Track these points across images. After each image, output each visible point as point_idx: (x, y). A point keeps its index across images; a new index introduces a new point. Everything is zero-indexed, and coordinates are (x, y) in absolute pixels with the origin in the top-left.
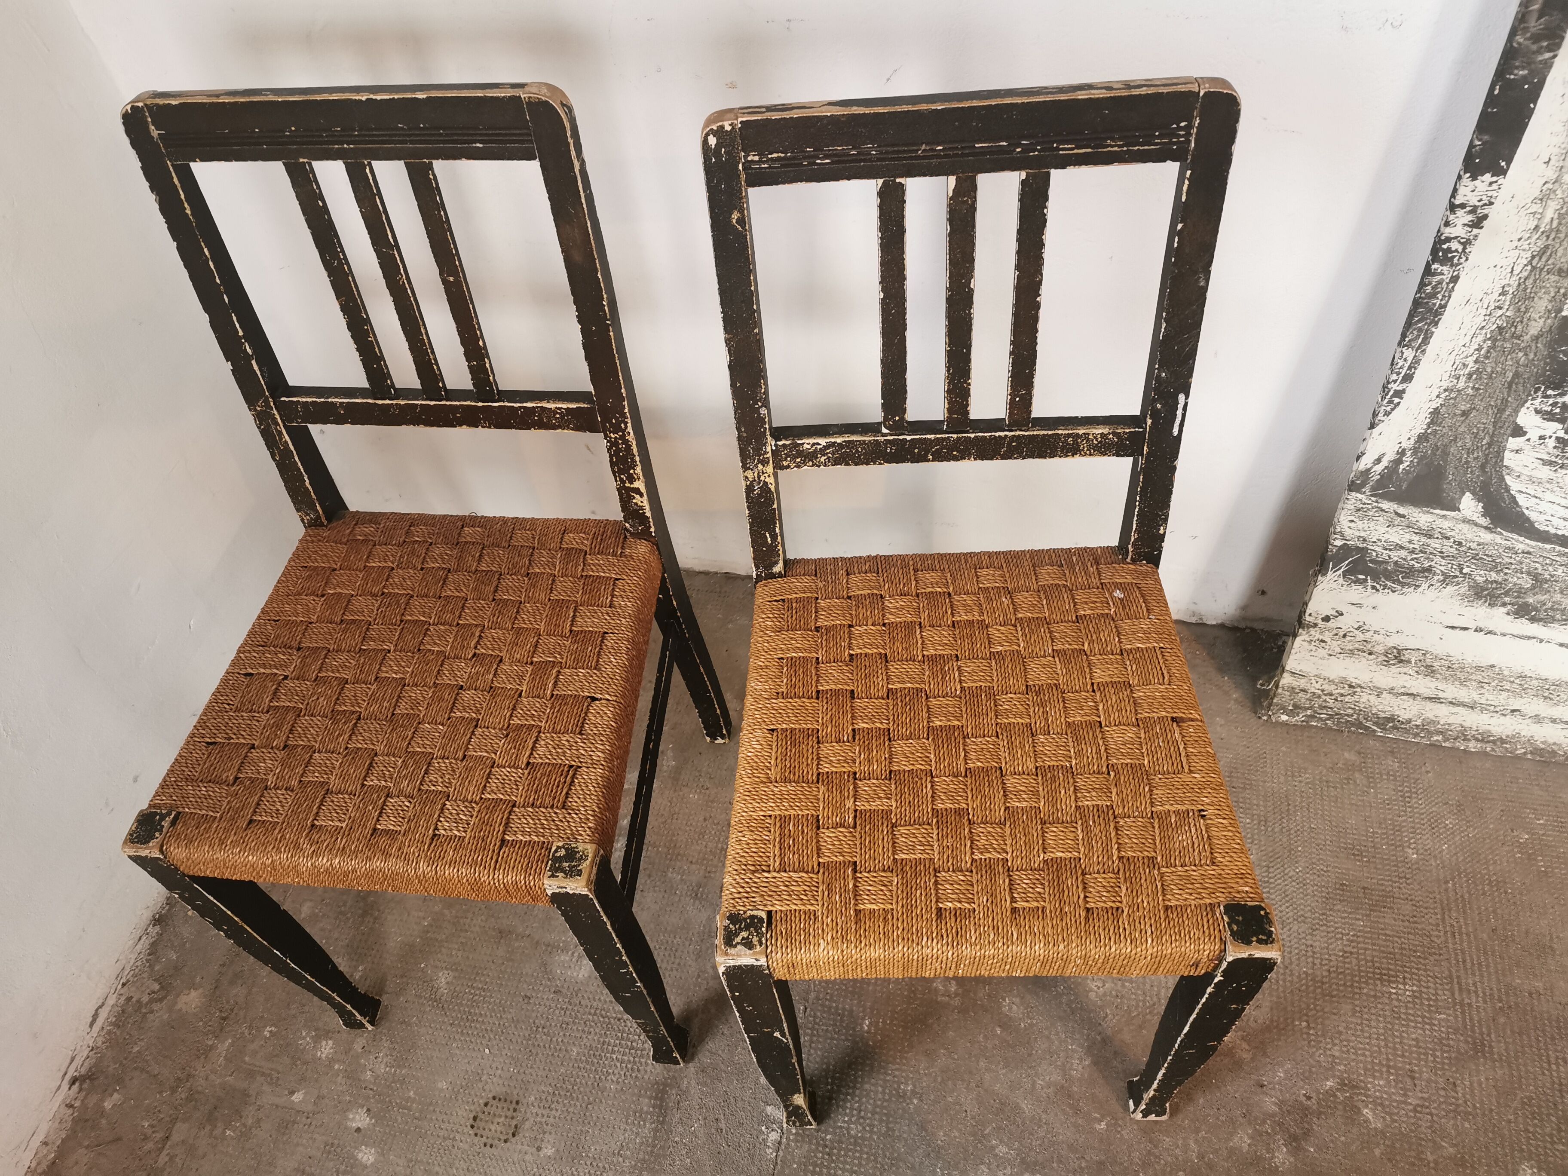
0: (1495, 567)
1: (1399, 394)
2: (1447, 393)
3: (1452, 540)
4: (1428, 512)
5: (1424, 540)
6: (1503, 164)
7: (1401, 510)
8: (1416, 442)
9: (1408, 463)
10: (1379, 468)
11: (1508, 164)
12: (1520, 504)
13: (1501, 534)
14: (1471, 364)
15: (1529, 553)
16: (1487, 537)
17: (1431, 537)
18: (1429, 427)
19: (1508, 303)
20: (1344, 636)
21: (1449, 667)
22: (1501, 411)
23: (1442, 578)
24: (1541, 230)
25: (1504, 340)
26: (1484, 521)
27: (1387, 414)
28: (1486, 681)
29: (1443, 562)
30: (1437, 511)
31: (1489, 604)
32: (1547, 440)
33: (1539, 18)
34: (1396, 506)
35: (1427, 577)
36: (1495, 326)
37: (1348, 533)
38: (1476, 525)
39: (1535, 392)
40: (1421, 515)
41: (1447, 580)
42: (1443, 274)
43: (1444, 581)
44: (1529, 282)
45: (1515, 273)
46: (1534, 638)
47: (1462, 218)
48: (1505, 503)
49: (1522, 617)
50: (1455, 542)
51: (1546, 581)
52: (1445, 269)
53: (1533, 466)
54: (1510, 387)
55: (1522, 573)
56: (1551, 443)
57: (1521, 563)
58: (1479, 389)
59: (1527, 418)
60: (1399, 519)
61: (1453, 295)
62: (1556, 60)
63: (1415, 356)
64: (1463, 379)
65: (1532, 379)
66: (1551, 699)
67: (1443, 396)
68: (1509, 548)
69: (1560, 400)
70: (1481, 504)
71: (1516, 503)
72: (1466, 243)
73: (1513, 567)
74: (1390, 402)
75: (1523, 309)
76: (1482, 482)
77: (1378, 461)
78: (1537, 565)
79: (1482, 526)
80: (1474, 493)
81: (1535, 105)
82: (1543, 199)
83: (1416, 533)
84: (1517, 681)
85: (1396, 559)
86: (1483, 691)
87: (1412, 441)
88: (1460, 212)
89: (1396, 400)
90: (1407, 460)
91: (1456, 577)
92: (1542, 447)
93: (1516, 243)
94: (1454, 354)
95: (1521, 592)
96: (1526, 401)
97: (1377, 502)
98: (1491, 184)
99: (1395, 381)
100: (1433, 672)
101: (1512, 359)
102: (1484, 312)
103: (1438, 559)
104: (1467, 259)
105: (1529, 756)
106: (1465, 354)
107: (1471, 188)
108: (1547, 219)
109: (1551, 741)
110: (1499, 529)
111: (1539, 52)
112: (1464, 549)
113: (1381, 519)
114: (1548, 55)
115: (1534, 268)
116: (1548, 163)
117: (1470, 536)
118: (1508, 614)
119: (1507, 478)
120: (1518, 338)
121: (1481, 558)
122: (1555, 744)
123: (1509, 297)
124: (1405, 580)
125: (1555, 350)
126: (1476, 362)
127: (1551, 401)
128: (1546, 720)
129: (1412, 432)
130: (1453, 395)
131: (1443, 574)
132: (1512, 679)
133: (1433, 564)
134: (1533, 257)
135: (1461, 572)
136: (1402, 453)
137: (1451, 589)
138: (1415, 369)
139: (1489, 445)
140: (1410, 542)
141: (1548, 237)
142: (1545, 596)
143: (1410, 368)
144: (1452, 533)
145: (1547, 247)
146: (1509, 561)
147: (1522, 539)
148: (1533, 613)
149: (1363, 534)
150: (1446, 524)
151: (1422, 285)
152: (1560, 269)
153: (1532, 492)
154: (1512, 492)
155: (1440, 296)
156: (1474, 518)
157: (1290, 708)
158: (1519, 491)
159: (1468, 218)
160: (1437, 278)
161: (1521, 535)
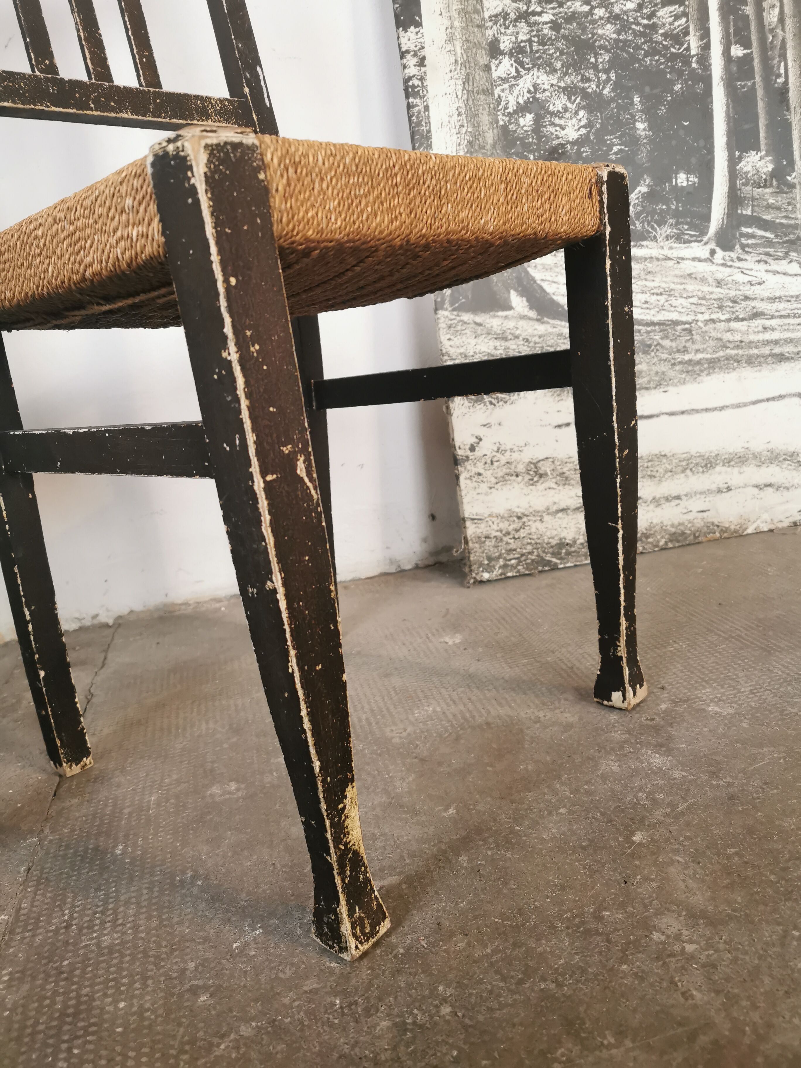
3: (521, 339)
4: (495, 316)
5: (504, 344)
6: (417, 18)
7: (478, 319)
11: (420, 17)
12: (546, 290)
13: (548, 323)
16: (541, 328)
17: (506, 339)
19: (465, 121)
20: (492, 463)
21: (575, 470)
24: (460, 62)
26: (533, 314)
30: (500, 313)
34: (472, 316)
36: (466, 141)
37: (452, 351)
38: (530, 319)
40: (492, 320)
42: (418, 106)
44: (470, 102)
45: (460, 96)
47: (411, 61)
48: (538, 294)
50: (524, 339)
52: (417, 101)
60: (479, 328)
61: (431, 120)
66: (655, 477)
70: (524, 299)
71: (544, 291)
72: (422, 79)
76: (517, 278)
79: (533, 319)
80: (516, 290)
82: (450, 40)
83: (496, 339)
88: (408, 57)
93: (450, 75)
97: (458, 316)
98: (417, 33)
100: (567, 478)
102: (454, 131)
104: (427, 92)
105: (670, 545)
107: (406, 38)
108: (459, 55)
109: (676, 522)
110: (545, 319)
112: (532, 344)
113: (467, 331)
115: (468, 92)
116: (441, 14)
117: (530, 331)
120: (484, 148)
122: (680, 524)
123: (464, 116)
128: (663, 501)
134: (464, 83)
140: (495, 348)
141: (465, 67)
145: (468, 74)
147: (563, 323)
149: (462, 350)
150: (511, 324)
151: (410, 117)
152: (483, 90)
153: (550, 279)
154: (538, 282)
155: (423, 123)
156: (526, 313)
157: (486, 562)
158: (542, 280)
159: (415, 60)
160: (416, 109)
161: (561, 320)
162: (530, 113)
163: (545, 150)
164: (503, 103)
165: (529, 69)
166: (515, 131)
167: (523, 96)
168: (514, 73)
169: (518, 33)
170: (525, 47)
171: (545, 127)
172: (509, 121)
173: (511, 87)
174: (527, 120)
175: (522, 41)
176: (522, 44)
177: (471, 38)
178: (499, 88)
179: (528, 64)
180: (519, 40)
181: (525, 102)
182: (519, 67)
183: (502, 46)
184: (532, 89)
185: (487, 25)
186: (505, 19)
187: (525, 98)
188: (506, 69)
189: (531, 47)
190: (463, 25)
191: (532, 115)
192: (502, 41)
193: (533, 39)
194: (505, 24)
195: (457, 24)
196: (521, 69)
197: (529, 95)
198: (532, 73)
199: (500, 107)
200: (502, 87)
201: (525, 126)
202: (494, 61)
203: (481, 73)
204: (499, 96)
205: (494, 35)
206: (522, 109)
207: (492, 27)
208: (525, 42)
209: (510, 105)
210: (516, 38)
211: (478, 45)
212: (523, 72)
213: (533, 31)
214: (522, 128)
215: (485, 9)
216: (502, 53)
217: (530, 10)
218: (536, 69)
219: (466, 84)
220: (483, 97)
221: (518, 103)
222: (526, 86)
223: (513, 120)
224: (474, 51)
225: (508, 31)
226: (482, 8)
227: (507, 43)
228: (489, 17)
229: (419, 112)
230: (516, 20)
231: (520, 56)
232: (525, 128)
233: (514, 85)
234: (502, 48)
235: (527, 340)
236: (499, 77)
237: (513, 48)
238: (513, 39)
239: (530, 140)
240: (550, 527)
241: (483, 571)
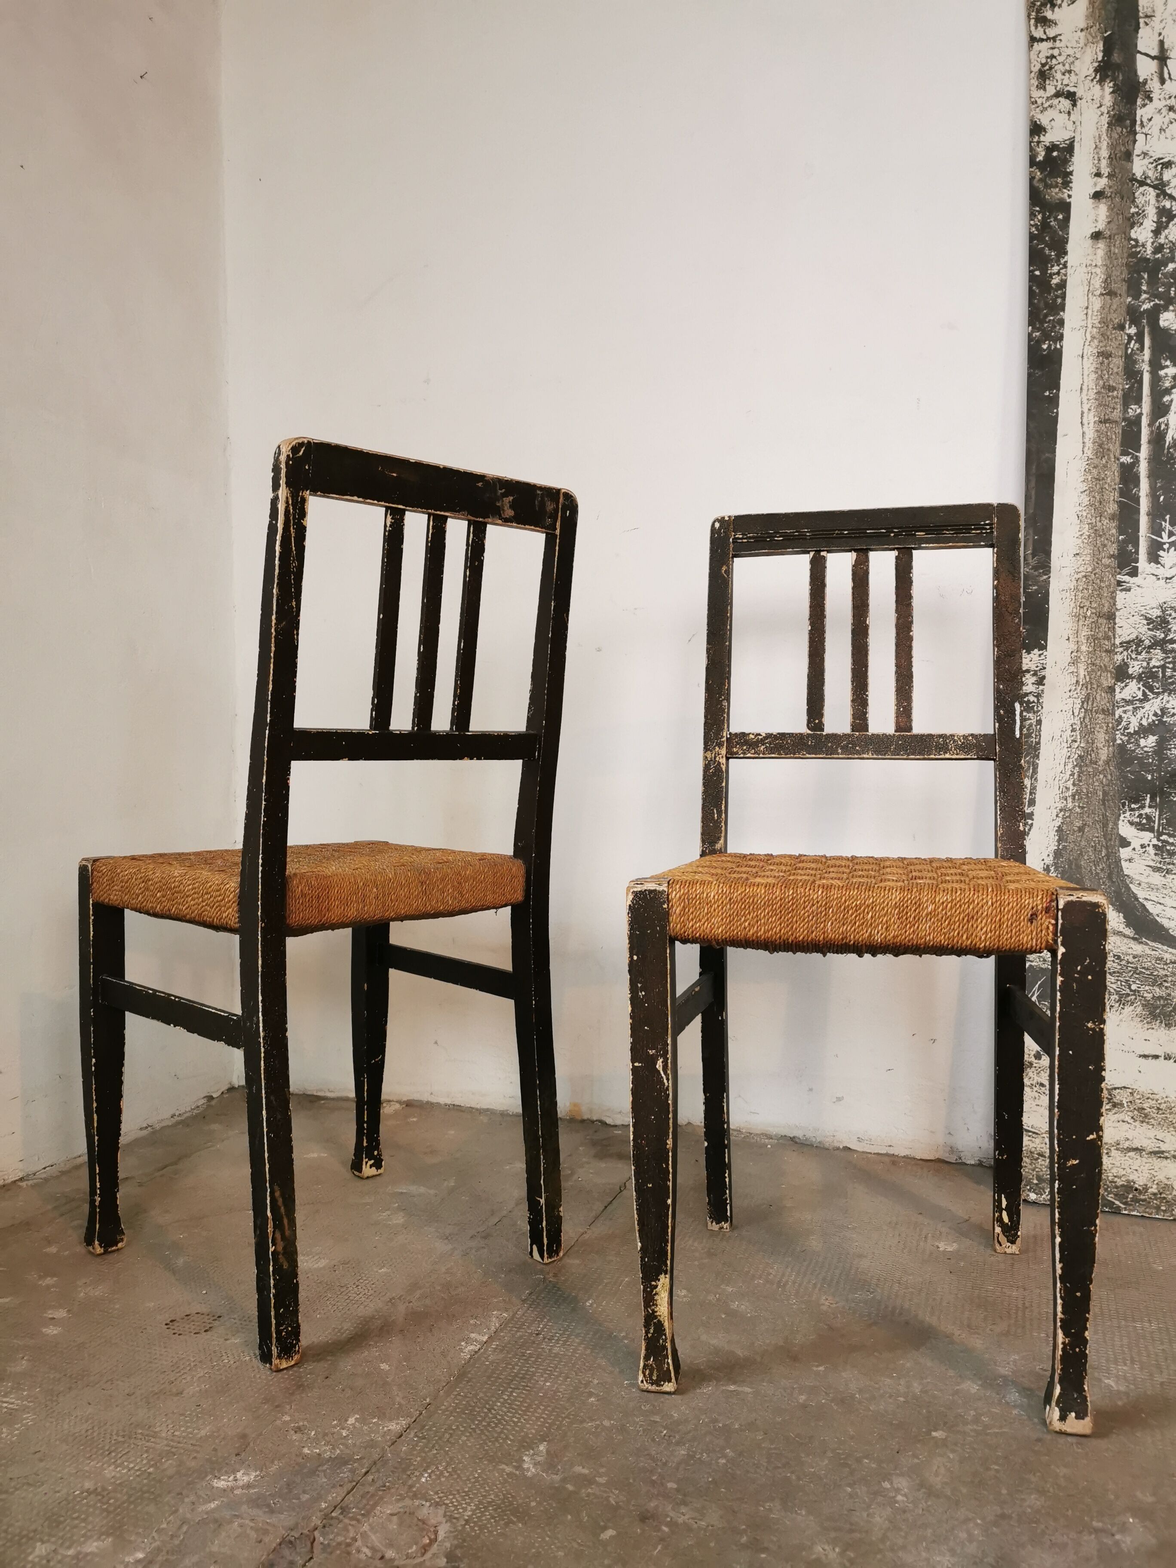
0: (1156, 981)
1: (1030, 816)
2: (1062, 813)
6: (1043, 642)
8: (1054, 858)
11: (1046, 641)
12: (1151, 911)
13: (1147, 944)
14: (1071, 787)
16: (1138, 949)
18: (1059, 845)
19: (1079, 737)
21: (1158, 1109)
22: (1105, 825)
24: (1081, 683)
25: (1087, 766)
26: (1129, 932)
29: (1112, 980)
31: (1166, 1025)
32: (1147, 848)
33: (1033, 558)
36: (1077, 755)
38: (1125, 936)
39: (1124, 807)
41: (1122, 998)
42: (1031, 719)
43: (1120, 1000)
44: (1087, 720)
45: (1076, 714)
47: (1030, 680)
48: (1138, 911)
50: (1114, 956)
52: (1031, 715)
53: (1146, 873)
54: (1104, 804)
56: (1151, 850)
58: (1083, 808)
59: (1125, 830)
61: (1042, 733)
62: (1051, 579)
63: (1031, 784)
64: (1070, 800)
65: (1117, 796)
67: (1060, 815)
68: (1158, 959)
69: (1143, 812)
70: (1121, 915)
71: (1147, 911)
72: (1038, 696)
73: (1170, 979)
75: (1090, 741)
76: (1114, 892)
79: (1129, 937)
81: (1048, 605)
82: (1075, 662)
87: (1051, 858)
88: (1027, 676)
89: (1029, 822)
90: (1053, 874)
91: (1128, 995)
92: (1146, 855)
93: (1069, 694)
94: (1057, 779)
96: (1120, 815)
98: (1040, 655)
100: (1146, 1116)
101: (1097, 780)
102: (1066, 745)
104: (1042, 708)
106: (1064, 778)
107: (1029, 660)
108: (1082, 676)
110: (1144, 939)
111: (1040, 575)
112: (1123, 963)
114: (1045, 577)
115: (1086, 710)
116: (1068, 639)
117: (1124, 948)
119: (1131, 885)
120: (1096, 763)
121: (1141, 972)
123: (1078, 732)
125: (1123, 771)
126: (1074, 784)
127: (1137, 813)
129: (1049, 849)
130: (1067, 814)
134: (1083, 702)
135: (1131, 990)
137: (1128, 1009)
138: (1035, 794)
139: (1108, 855)
141: (1087, 688)
143: (1031, 794)
145: (1088, 694)
146: (1164, 973)
147: (1165, 948)
152: (1103, 710)
153: (1156, 899)
154: (1141, 900)
155: (1033, 735)
156: (1121, 930)
157: (1035, 1181)
158: (1146, 899)
159: (1034, 679)
160: (1028, 722)
161: (1163, 944)
162: (1154, 735)
163: (1167, 772)
164: (1124, 724)
165: (1158, 694)
166: (1134, 751)
167: (1148, 719)
168: (1140, 695)
169: (1151, 659)
170: (1157, 672)
171: (1170, 749)
172: (1127, 741)
173: (1135, 709)
174: (1150, 742)
175: (1154, 667)
176: (1154, 670)
177: (1098, 662)
178: (1121, 710)
179: (1158, 689)
180: (1151, 665)
181: (1149, 724)
182: (1147, 691)
183: (1130, 671)
184: (1159, 712)
185: (1117, 650)
186: (1138, 645)
187: (1150, 720)
188: (1132, 692)
189: (1164, 672)
190: (1091, 649)
191: (1156, 737)
192: (1131, 666)
193: (1167, 665)
194: (1137, 650)
195: (1084, 648)
196: (1148, 693)
197: (1154, 718)
198: (1161, 697)
199: (1120, 727)
200: (1125, 709)
201: (1146, 746)
202: (1119, 683)
203: (1103, 694)
204: (1120, 717)
205: (1124, 660)
206: (1144, 731)
207: (1122, 653)
208: (1158, 667)
209: (1131, 726)
210: (1148, 664)
211: (1105, 669)
212: (1151, 696)
213: (1169, 657)
214: (1142, 748)
215: (1117, 636)
216: (1130, 677)
217: (1169, 638)
218: (1166, 694)
219: (1086, 703)
220: (1101, 716)
221: (1141, 724)
222: (1153, 709)
223: (1133, 740)
224: (1099, 673)
225: (1139, 657)
226: (1114, 635)
227: (1137, 668)
228: (1121, 643)
229: (1031, 725)
230: (1150, 647)
231: (1150, 680)
232: (1145, 749)
233: (1139, 707)
234: (1130, 672)
235: (1119, 958)
236: (1123, 699)
237: (1143, 673)
238: (1145, 664)
239: (1150, 760)
240: (1118, 1164)
241: (1029, 1190)
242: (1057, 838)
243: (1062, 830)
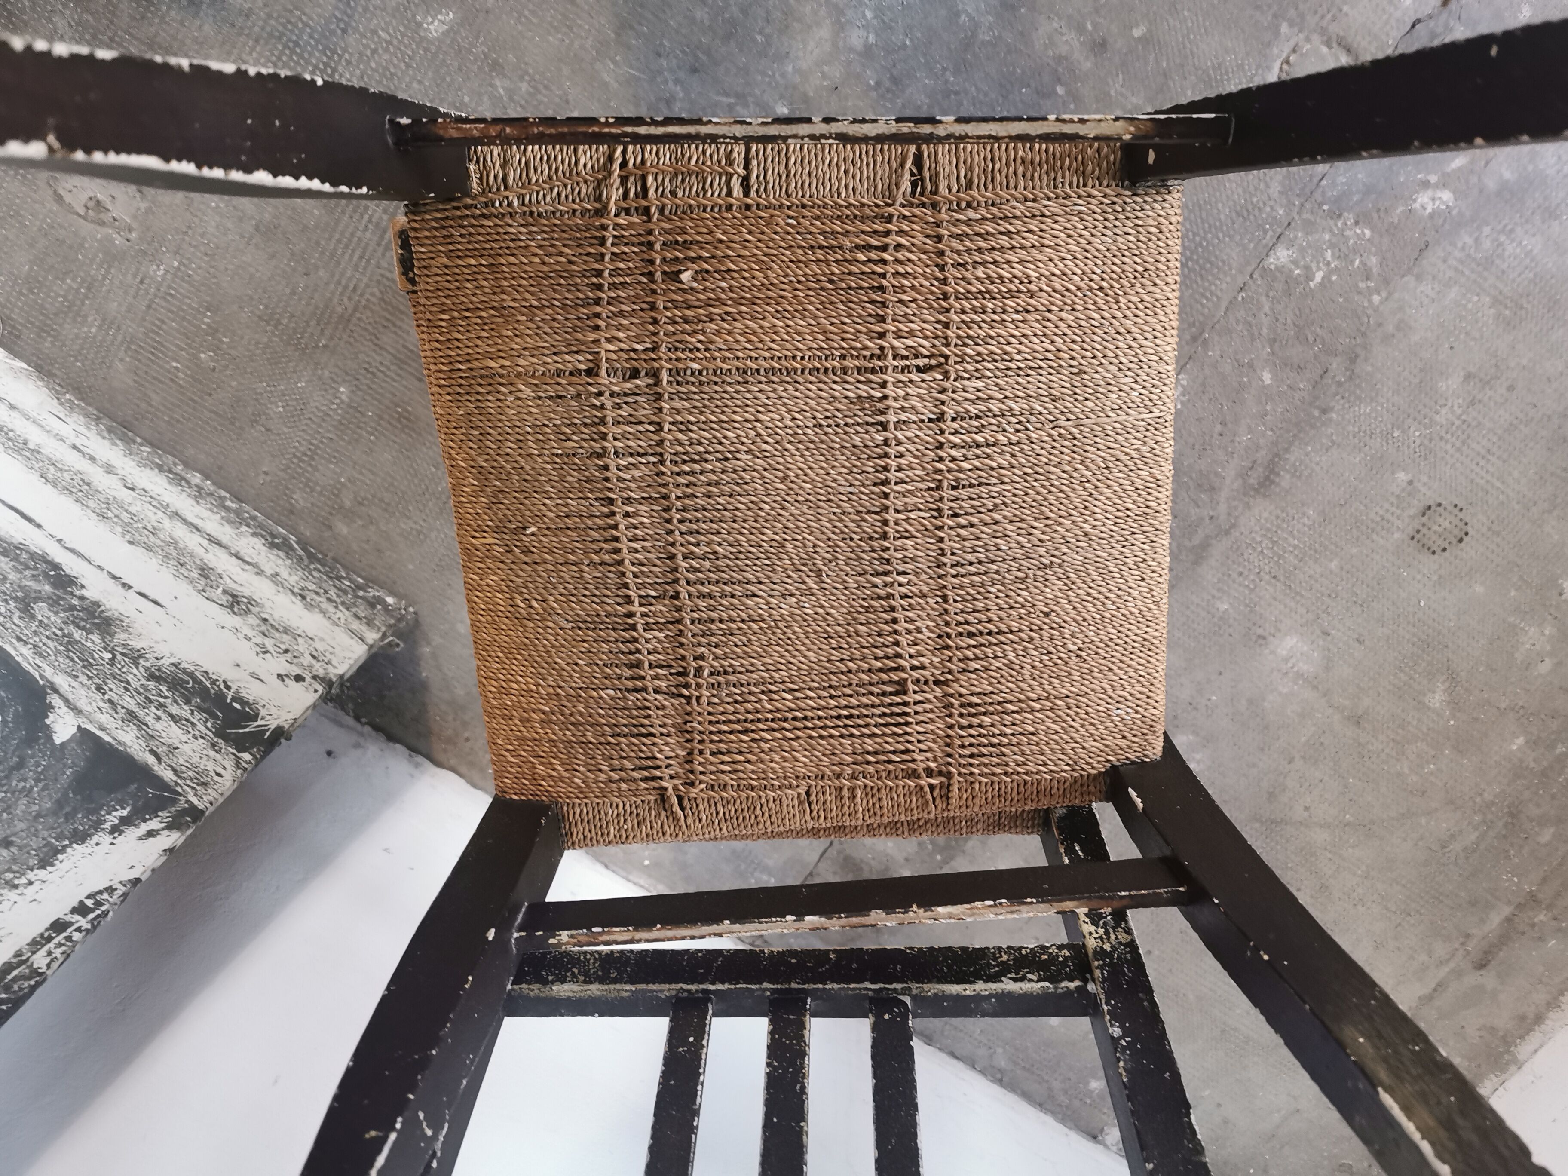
0: (70, 643)
1: (81, 909)
2: (16, 882)
3: (106, 697)
4: (119, 743)
5: (141, 714)
7: (151, 760)
8: (91, 835)
9: (114, 813)
10: (154, 824)
13: (42, 676)
15: (19, 639)
16: (61, 681)
17: (131, 713)
18: (65, 847)
20: (286, 651)
21: (181, 565)
23: (141, 661)
26: (55, 700)
27: (110, 890)
28: (147, 532)
29: (130, 677)
30: (107, 738)
31: (99, 606)
34: (156, 768)
35: (159, 670)
37: (229, 763)
38: (67, 701)
40: (129, 744)
41: (136, 657)
43: (140, 656)
46: (66, 548)
48: (16, 710)
49: (67, 575)
50: (104, 694)
51: (16, 599)
55: (41, 622)
57: (35, 633)
60: (159, 751)
63: (33, 953)
66: (83, 480)
67: (23, 881)
68: (41, 656)
70: (47, 721)
73: (47, 633)
74: (98, 904)
76: (31, 748)
77: (151, 834)
78: (17, 621)
79: (61, 696)
80: (50, 738)
83: (146, 725)
84: (110, 515)
85: (186, 707)
86: (156, 524)
87: (95, 839)
89: (89, 903)
90: (113, 819)
91: (122, 654)
95: (54, 603)
97: (177, 784)
99: (78, 930)
100: (202, 569)
103: (135, 684)
105: (139, 440)
109: (107, 443)
110: (41, 682)
112: (97, 681)
113: (181, 761)
117: (82, 692)
118: (83, 586)
121: (82, 660)
122: (104, 438)
124: (187, 678)
128: (100, 463)
129: (89, 850)
130: (9, 876)
131: (137, 665)
132: (116, 520)
133: (144, 681)
135: (114, 656)
136: (116, 830)
137: (136, 644)
138: (42, 935)
140: (159, 718)
142: (28, 583)
143: (49, 939)
144: (101, 704)
146: (49, 642)
147: (19, 659)
148: (52, 573)
149: (212, 753)
150: (105, 719)
156: (65, 709)
157: (379, 607)
161: (18, 663)
240: (272, 564)
242: (60, 857)
243: (40, 861)
